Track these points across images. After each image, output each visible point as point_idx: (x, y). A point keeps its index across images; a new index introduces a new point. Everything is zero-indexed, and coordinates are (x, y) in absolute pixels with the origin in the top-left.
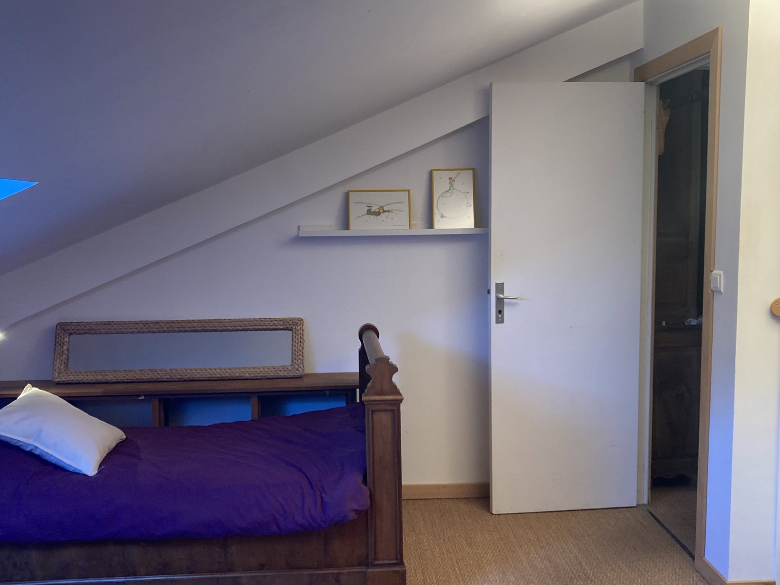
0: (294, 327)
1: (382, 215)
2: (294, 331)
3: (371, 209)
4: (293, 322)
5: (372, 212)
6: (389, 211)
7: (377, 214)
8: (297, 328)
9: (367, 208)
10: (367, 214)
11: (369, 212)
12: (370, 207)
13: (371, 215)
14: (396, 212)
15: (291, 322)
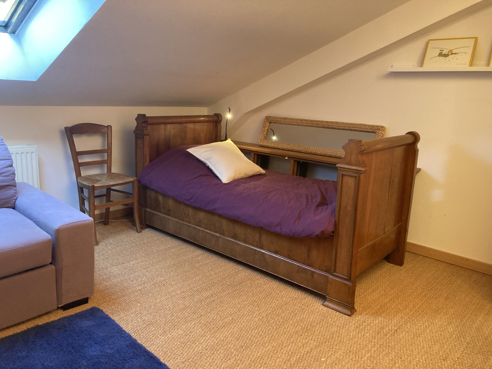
0: (378, 131)
1: (450, 56)
2: (377, 133)
3: (442, 52)
4: (378, 128)
5: (443, 54)
6: (456, 54)
7: (446, 56)
8: (379, 132)
9: (440, 52)
10: (439, 56)
11: (441, 55)
12: (442, 50)
13: (441, 56)
14: (462, 54)
15: (376, 128)
